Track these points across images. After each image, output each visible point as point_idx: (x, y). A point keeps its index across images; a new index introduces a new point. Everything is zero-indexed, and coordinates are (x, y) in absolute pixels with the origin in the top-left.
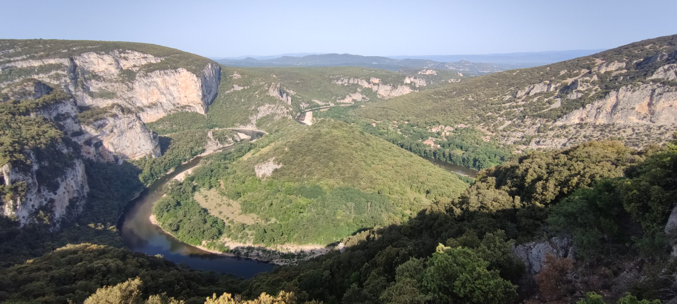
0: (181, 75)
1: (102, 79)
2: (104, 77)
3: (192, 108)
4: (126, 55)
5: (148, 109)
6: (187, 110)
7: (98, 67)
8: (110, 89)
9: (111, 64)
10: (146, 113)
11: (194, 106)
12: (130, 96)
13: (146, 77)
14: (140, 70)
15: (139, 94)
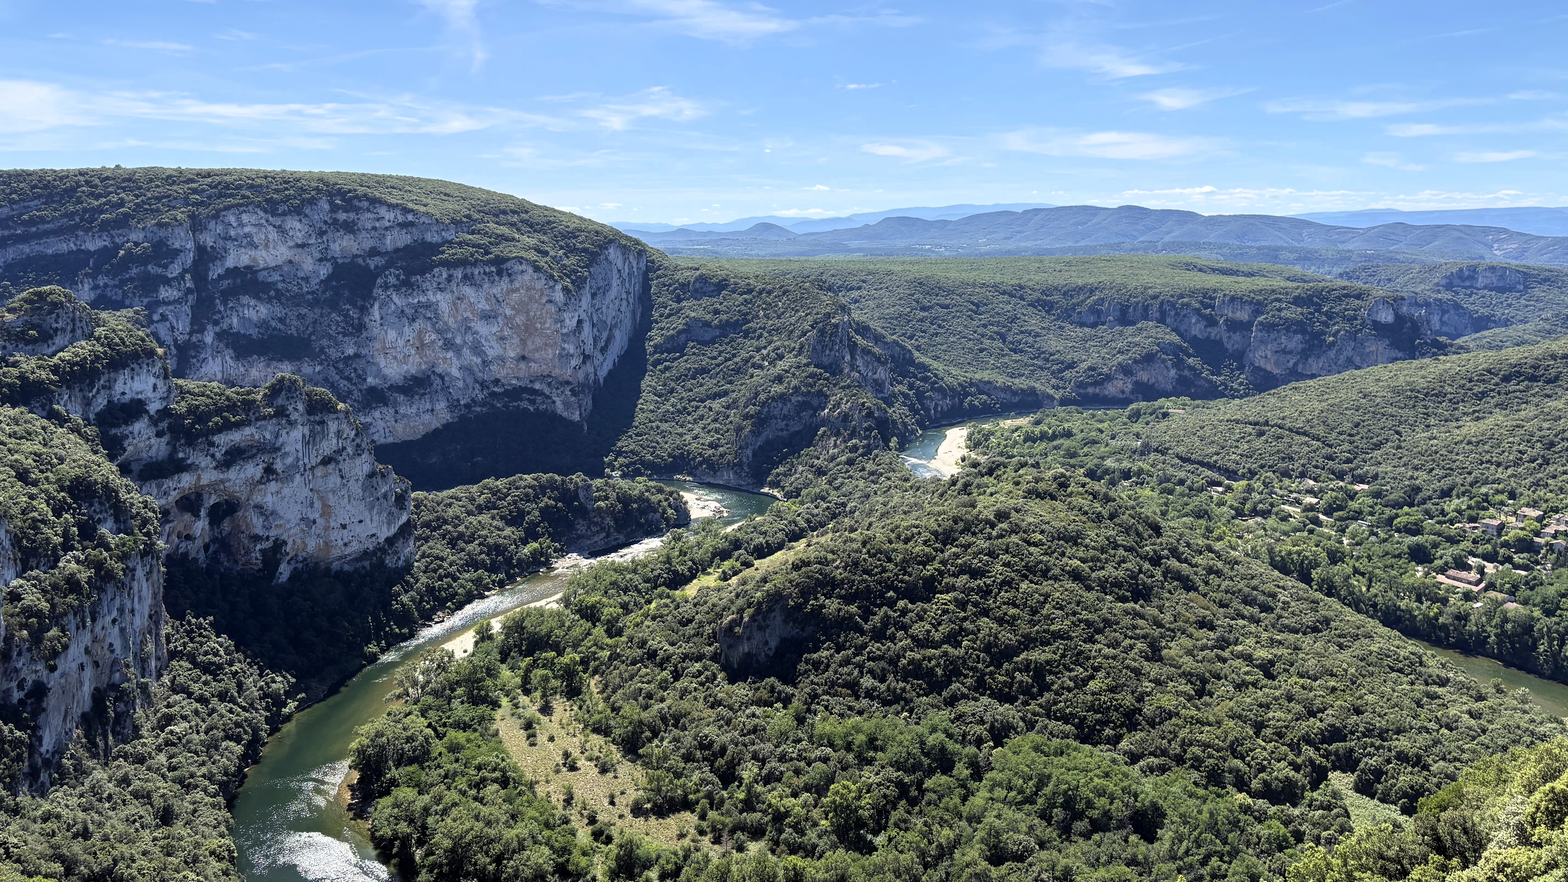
0: (517, 284)
1: (272, 293)
2: (280, 286)
3: (539, 399)
4: (352, 216)
5: (401, 398)
6: (524, 404)
7: (264, 253)
8: (294, 328)
9: (302, 246)
10: (392, 411)
11: (547, 391)
12: (351, 351)
13: (404, 289)
14: (386, 267)
15: (378, 345)
